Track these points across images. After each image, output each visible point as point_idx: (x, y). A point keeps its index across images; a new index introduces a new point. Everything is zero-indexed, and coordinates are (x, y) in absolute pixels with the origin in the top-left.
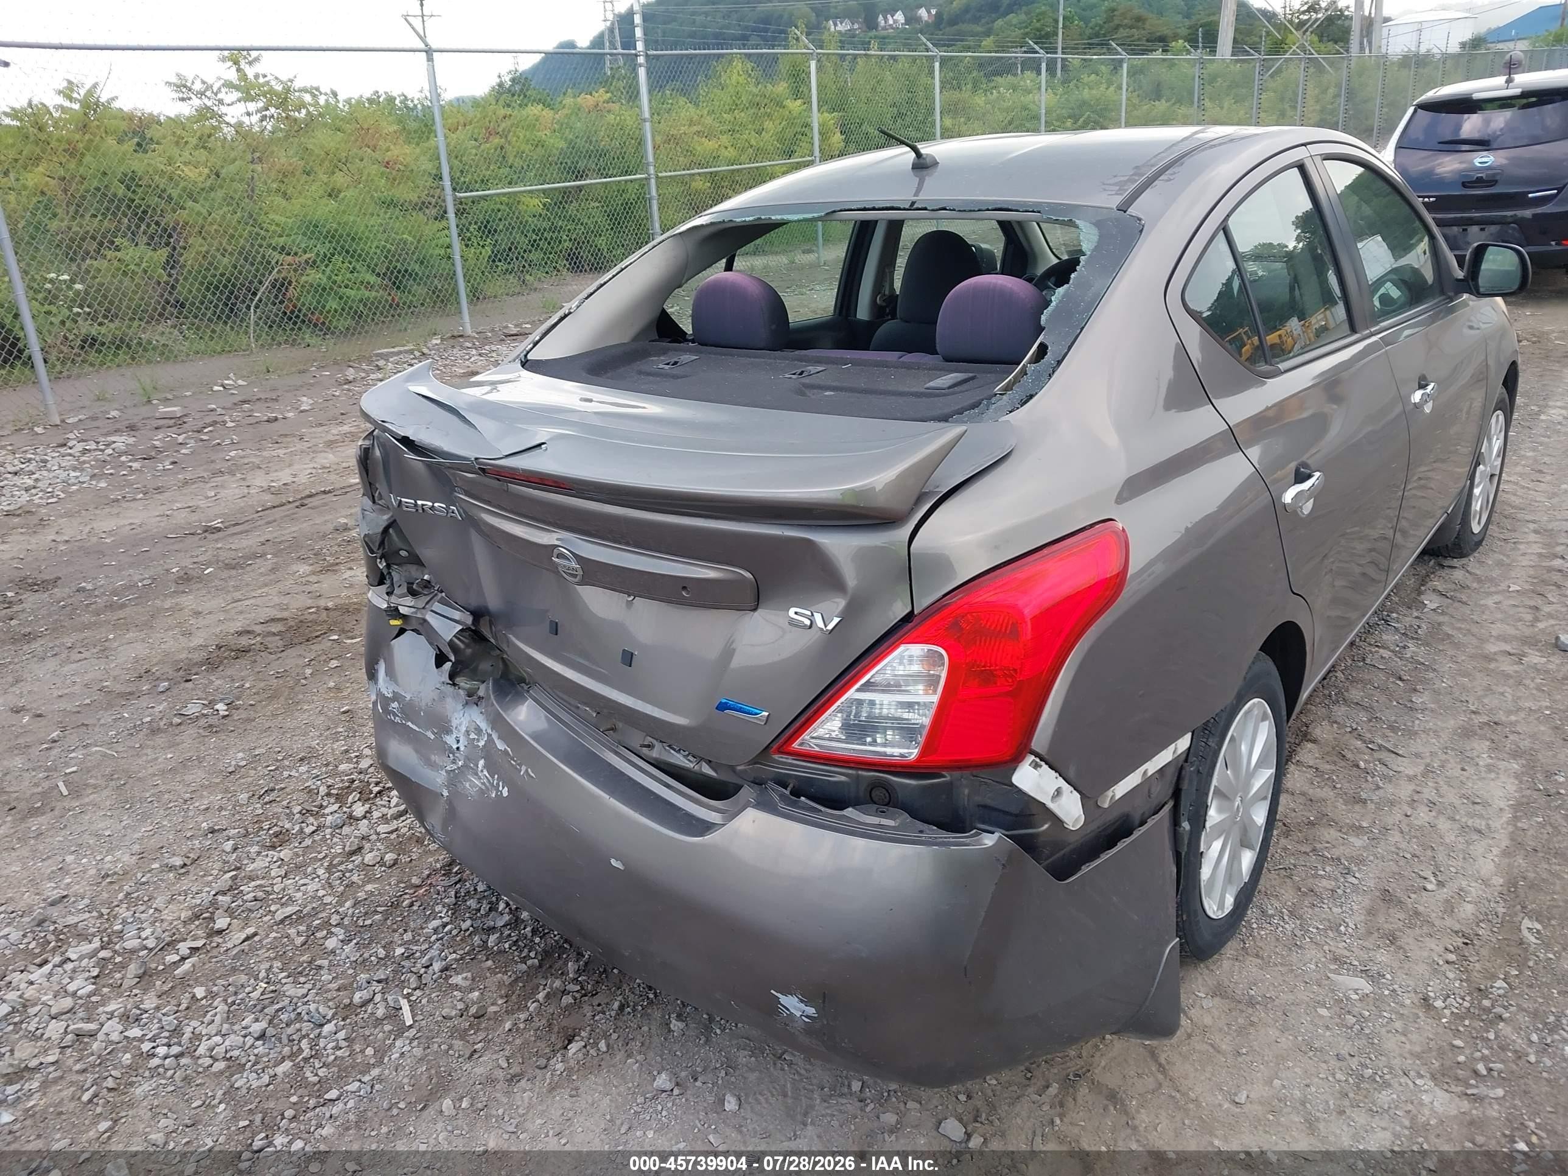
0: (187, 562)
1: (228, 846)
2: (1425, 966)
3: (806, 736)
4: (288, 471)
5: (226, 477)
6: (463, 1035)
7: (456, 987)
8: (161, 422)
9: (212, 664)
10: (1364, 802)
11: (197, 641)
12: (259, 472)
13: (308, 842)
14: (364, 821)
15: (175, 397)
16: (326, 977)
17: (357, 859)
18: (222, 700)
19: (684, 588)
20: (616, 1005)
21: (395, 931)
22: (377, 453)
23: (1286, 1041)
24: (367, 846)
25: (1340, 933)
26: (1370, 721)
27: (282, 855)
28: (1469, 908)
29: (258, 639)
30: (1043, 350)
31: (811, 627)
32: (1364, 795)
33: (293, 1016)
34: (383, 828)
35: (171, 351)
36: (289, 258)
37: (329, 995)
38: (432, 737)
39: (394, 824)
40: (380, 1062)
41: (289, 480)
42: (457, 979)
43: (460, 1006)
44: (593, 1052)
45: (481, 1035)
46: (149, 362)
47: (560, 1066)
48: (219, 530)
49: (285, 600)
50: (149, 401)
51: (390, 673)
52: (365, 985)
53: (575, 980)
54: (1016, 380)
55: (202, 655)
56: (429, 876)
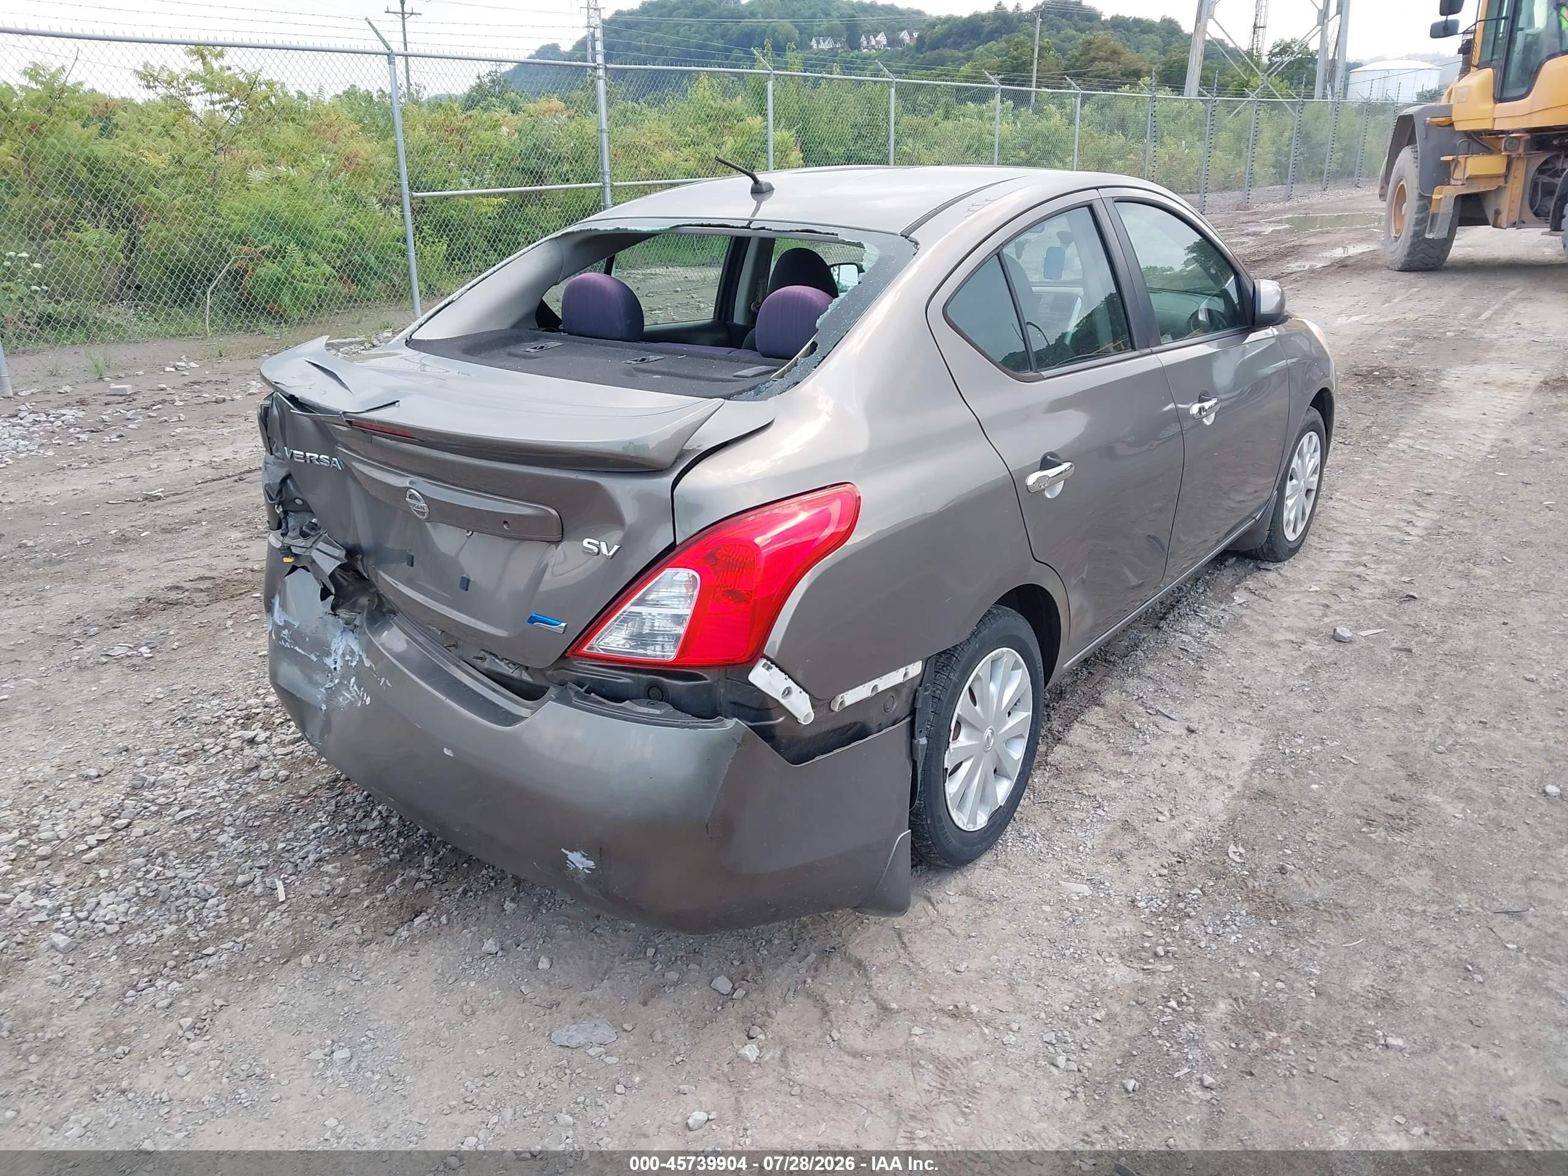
0: (125, 525)
1: (140, 761)
2: (1141, 878)
3: (593, 641)
4: (231, 448)
5: (171, 451)
6: (327, 910)
7: (327, 874)
8: (111, 399)
9: (140, 614)
10: (1131, 754)
11: (127, 594)
12: (202, 448)
13: (212, 760)
14: (265, 745)
15: (127, 375)
16: (214, 864)
17: (255, 775)
18: (147, 644)
19: (505, 522)
20: (460, 890)
21: (280, 831)
22: (275, 412)
23: (1010, 929)
24: (264, 764)
25: (1078, 851)
26: (1156, 691)
27: (187, 770)
28: (1189, 836)
29: (186, 593)
30: (814, 346)
31: (598, 553)
32: (1131, 749)
33: (183, 892)
34: (280, 751)
35: (125, 332)
36: (246, 248)
37: (216, 878)
38: (315, 659)
39: (291, 748)
40: (254, 928)
41: (230, 456)
42: (328, 868)
43: (328, 887)
44: (435, 924)
45: (343, 910)
46: (103, 341)
47: (405, 934)
48: (159, 498)
49: (215, 562)
50: (101, 379)
51: (284, 606)
52: (247, 870)
53: (429, 871)
54: (789, 370)
55: (133, 605)
56: (314, 790)
